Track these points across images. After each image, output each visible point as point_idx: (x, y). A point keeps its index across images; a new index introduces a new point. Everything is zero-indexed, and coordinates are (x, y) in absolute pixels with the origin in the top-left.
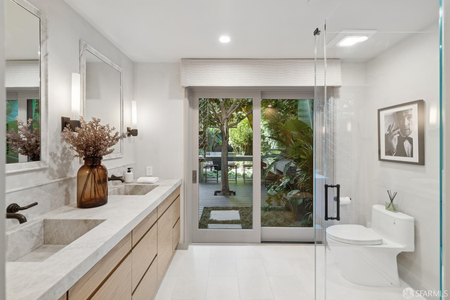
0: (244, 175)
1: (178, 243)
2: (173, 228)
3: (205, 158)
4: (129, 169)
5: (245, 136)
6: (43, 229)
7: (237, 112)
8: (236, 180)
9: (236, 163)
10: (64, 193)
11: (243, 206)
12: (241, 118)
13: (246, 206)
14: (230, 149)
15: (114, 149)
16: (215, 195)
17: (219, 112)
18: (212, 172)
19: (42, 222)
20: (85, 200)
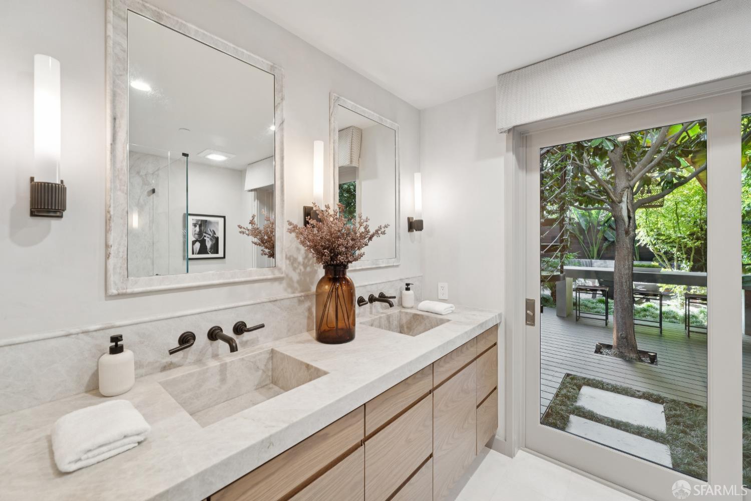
0: (687, 319)
1: (494, 436)
2: (478, 407)
3: (562, 275)
4: (408, 285)
5: (691, 224)
6: (271, 361)
7: (662, 170)
8: (661, 327)
9: (663, 288)
10: (306, 314)
11: (680, 399)
12: (675, 181)
13: (689, 401)
14: (645, 255)
15: (364, 253)
16: (596, 352)
17: (609, 176)
18: (595, 301)
19: (269, 352)
20: (329, 329)
